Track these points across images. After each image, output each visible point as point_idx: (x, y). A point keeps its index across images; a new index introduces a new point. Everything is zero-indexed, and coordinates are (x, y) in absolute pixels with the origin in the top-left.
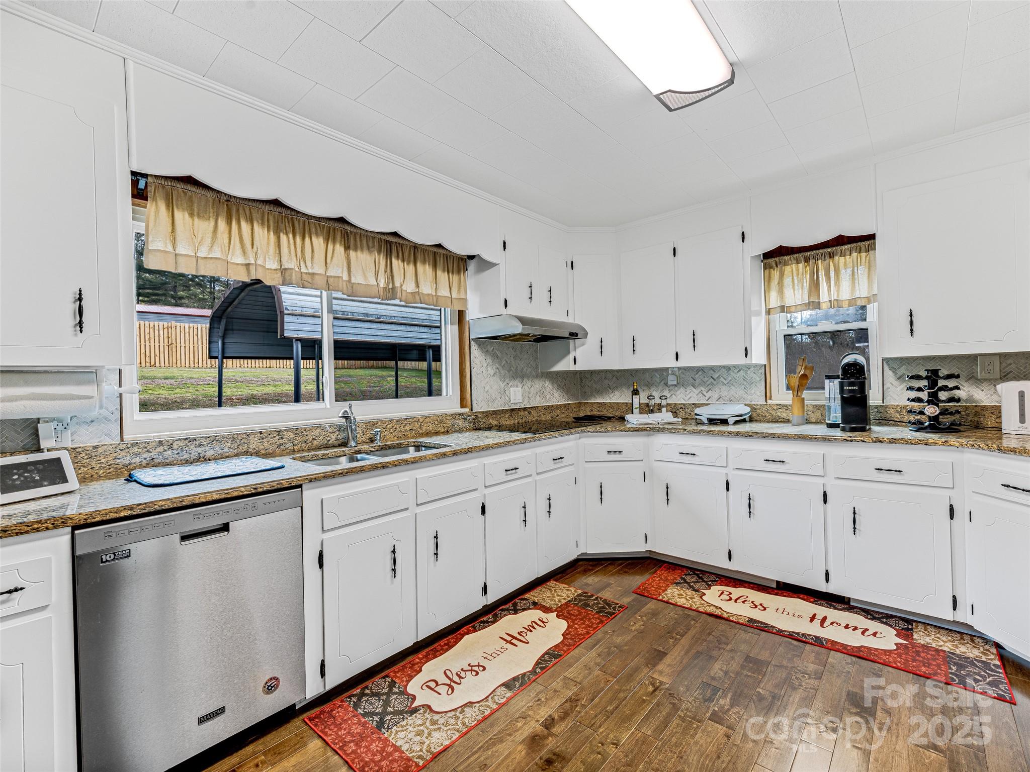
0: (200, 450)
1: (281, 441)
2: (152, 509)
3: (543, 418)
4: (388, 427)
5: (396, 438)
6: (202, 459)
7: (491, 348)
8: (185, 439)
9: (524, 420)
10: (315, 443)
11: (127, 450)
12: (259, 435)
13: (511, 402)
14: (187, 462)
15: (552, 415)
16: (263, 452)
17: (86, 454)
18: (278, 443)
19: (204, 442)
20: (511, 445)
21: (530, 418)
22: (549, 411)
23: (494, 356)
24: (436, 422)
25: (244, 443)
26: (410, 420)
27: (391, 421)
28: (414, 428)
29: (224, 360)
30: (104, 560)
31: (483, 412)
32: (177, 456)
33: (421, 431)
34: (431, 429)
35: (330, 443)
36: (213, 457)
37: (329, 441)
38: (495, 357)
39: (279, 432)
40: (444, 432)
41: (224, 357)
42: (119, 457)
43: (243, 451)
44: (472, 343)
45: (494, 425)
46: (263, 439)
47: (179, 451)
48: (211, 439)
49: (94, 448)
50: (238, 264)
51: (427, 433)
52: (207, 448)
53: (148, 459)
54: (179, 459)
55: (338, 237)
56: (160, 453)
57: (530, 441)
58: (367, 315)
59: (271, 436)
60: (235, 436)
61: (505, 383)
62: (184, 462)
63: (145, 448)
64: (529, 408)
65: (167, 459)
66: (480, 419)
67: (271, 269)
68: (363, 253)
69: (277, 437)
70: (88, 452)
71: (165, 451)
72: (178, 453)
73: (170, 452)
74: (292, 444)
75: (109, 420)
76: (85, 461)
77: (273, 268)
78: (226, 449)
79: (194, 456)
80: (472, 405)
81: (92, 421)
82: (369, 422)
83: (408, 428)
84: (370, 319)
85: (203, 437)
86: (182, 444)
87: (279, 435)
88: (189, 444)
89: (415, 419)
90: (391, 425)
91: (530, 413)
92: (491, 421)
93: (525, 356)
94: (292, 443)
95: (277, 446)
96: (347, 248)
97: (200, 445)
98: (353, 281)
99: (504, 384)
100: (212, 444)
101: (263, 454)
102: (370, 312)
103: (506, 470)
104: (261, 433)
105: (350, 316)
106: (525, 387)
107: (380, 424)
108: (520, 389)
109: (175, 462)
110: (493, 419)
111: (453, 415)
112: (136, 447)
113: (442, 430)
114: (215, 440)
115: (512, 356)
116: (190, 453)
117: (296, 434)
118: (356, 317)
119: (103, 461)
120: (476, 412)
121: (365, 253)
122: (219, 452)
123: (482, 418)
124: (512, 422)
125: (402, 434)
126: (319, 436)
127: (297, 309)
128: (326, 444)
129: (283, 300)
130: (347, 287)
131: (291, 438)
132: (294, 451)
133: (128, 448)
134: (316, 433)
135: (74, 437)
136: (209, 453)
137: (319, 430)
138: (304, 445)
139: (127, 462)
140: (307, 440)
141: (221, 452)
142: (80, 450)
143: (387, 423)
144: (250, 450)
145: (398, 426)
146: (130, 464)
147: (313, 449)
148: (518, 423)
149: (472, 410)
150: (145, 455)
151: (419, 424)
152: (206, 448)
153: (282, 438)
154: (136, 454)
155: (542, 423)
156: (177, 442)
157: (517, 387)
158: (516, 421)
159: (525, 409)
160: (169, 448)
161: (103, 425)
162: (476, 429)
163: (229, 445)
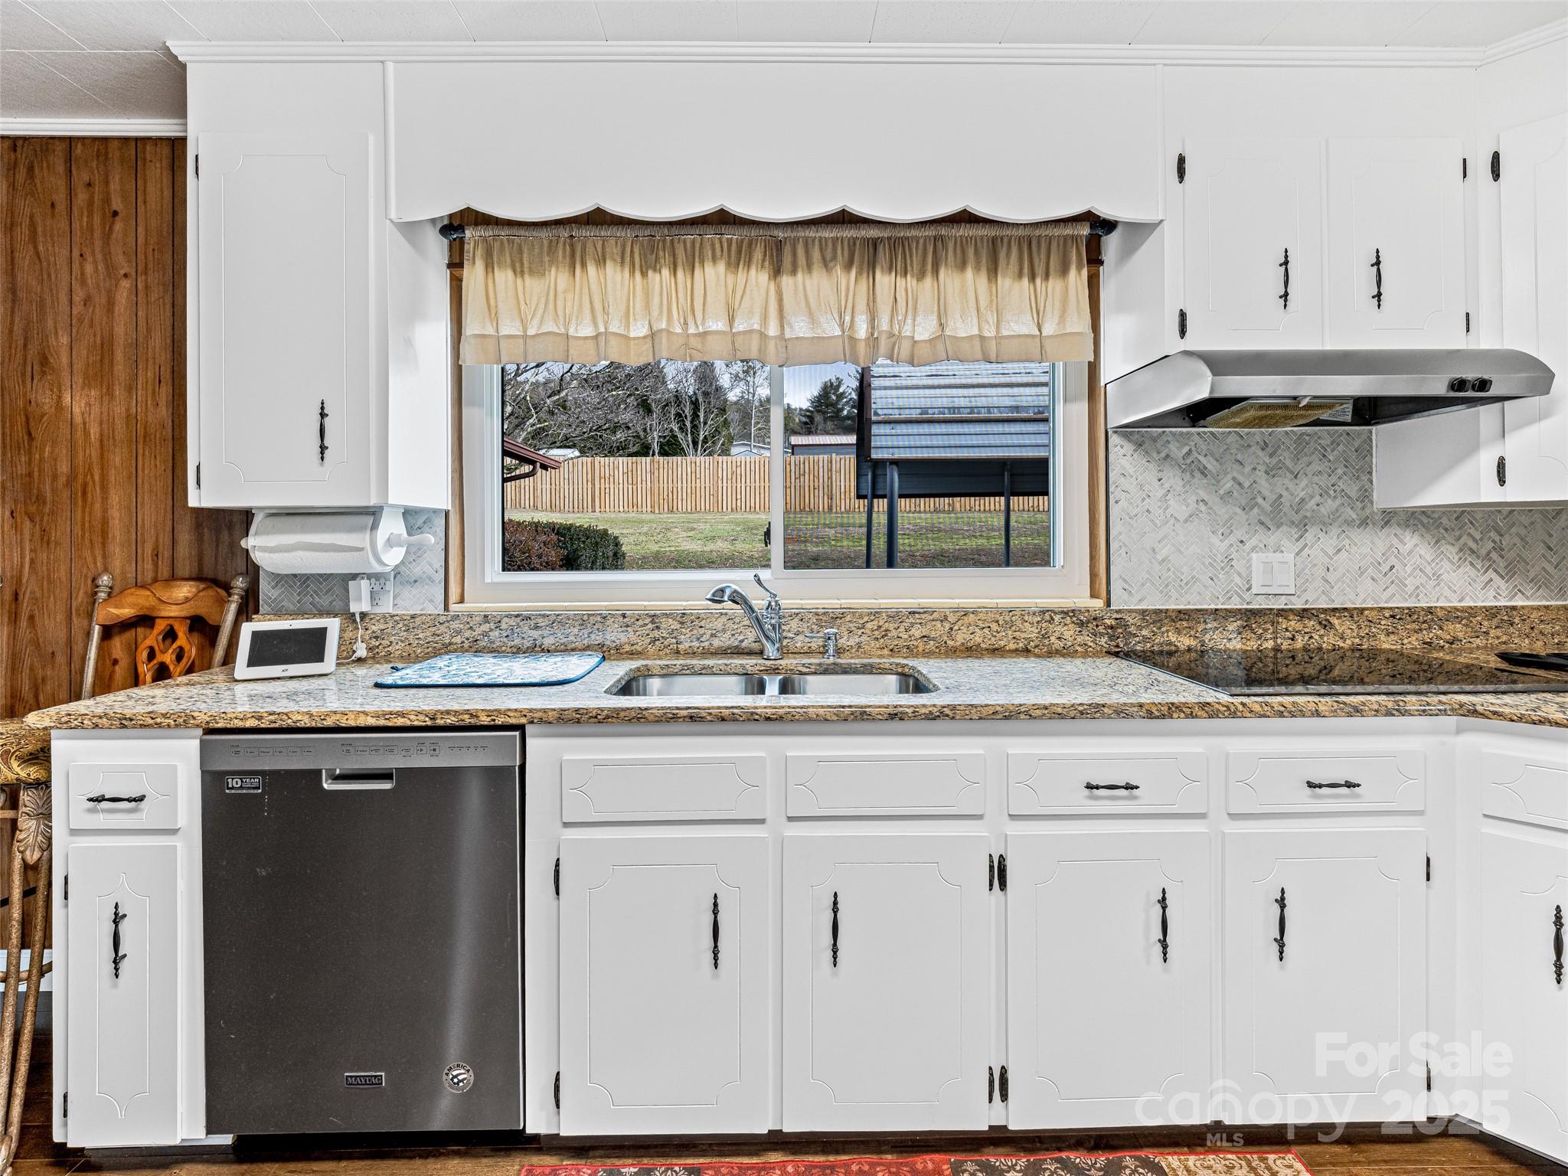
0: (535, 634)
1: (656, 634)
2: (284, 724)
3: (1386, 643)
4: (869, 626)
5: (886, 652)
6: (536, 650)
7: (1179, 448)
8: (517, 616)
9: (1299, 643)
10: (716, 643)
11: (448, 624)
12: (621, 619)
13: (1254, 591)
14: (517, 651)
15: (1427, 636)
16: (627, 648)
17: (404, 625)
18: (651, 635)
19: (542, 622)
20: (1104, 716)
21: (1329, 640)
22: (1415, 626)
23: (1193, 469)
24: (994, 626)
25: (598, 629)
26: (923, 616)
27: (876, 614)
28: (933, 634)
29: (875, 500)
30: (230, 786)
31: (1143, 613)
32: (505, 640)
33: (951, 643)
34: (978, 640)
35: (744, 644)
36: (553, 647)
37: (742, 641)
38: (1197, 474)
39: (653, 618)
40: (1017, 650)
41: (875, 496)
42: (438, 632)
43: (597, 643)
44: (1114, 439)
45: (1182, 648)
46: (627, 626)
47: (509, 632)
48: (553, 618)
49: (413, 617)
50: (586, 338)
51: (969, 649)
52: (546, 633)
53: (471, 640)
54: (509, 645)
55: (758, 255)
56: (485, 634)
57: (1192, 716)
58: (1017, 408)
59: (640, 623)
60: (585, 618)
61: (1232, 539)
62: (515, 650)
63: (468, 623)
64: (1325, 611)
65: (493, 642)
66: (1132, 629)
67: (638, 338)
68: (811, 277)
69: (650, 626)
70: (405, 622)
71: (491, 630)
72: (507, 636)
73: (497, 633)
74: (674, 641)
75: (433, 581)
76: (402, 634)
77: (641, 335)
78: (572, 638)
79: (527, 644)
80: (1108, 592)
81: (416, 581)
82: (824, 613)
83: (917, 632)
84: (1024, 415)
85: (540, 615)
86: (512, 622)
87: (652, 622)
88: (521, 624)
89: (935, 615)
90: (875, 622)
91: (1327, 625)
92: (1173, 637)
93: (1316, 466)
94: (675, 638)
95: (649, 640)
96: (777, 272)
97: (536, 627)
98: (787, 336)
99: (1227, 542)
100: (552, 627)
101: (627, 652)
102: (1024, 402)
103: (1090, 787)
104: (624, 616)
105: (983, 415)
106: (1315, 552)
107: (848, 618)
108: (1289, 557)
109: (504, 648)
110: (1178, 632)
111: (1043, 612)
112: (458, 622)
113: (1012, 646)
114: (557, 621)
115: (1263, 468)
116: (523, 638)
117: (682, 623)
118: (996, 414)
119: (421, 636)
120: (1118, 611)
121: (815, 273)
122: (562, 641)
123: (1140, 628)
124: (1253, 645)
125: (901, 643)
126: (724, 631)
127: (890, 411)
128: (737, 647)
129: (872, 401)
130: (777, 348)
131: (673, 630)
132: (678, 652)
133: (448, 622)
134: (719, 624)
135: (399, 601)
136: (548, 642)
137: (724, 619)
138: (696, 644)
139: (447, 641)
140: (702, 636)
141: (564, 640)
142: (397, 618)
143: (866, 619)
144: (608, 643)
145: (891, 626)
146: (450, 644)
147: (712, 653)
148: (1277, 649)
149: (1108, 604)
150: (468, 634)
151: (947, 626)
152: (544, 631)
153: (658, 628)
154: (456, 632)
155: (1383, 657)
156: (506, 620)
157: (1278, 550)
158: (1270, 644)
159: (1303, 614)
160: (497, 627)
161: (426, 587)
162: (1116, 654)
163: (576, 631)
